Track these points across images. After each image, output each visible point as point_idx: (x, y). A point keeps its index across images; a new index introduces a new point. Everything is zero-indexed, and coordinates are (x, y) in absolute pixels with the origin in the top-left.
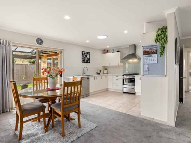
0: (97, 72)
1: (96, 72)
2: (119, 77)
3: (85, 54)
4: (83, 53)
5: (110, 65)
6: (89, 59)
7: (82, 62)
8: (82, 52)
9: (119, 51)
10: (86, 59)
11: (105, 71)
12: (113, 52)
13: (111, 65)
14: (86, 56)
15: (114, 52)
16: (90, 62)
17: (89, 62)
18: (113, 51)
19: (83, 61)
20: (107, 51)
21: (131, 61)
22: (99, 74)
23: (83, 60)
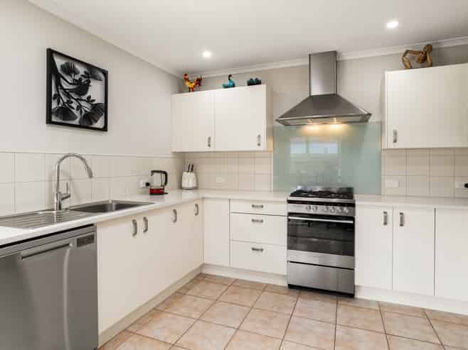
0: (148, 184)
1: (142, 184)
2: (268, 209)
3: (69, 70)
4: (59, 62)
5: (212, 149)
6: (100, 110)
7: (49, 121)
8: (51, 53)
9: (258, 82)
10: (79, 107)
11: (185, 174)
12: (226, 87)
13: (218, 147)
14: (82, 88)
15: (234, 86)
16: (105, 129)
17: (100, 124)
18: (227, 83)
19: (59, 115)
20: (199, 82)
21: (313, 128)
22: (158, 192)
23: (54, 105)
